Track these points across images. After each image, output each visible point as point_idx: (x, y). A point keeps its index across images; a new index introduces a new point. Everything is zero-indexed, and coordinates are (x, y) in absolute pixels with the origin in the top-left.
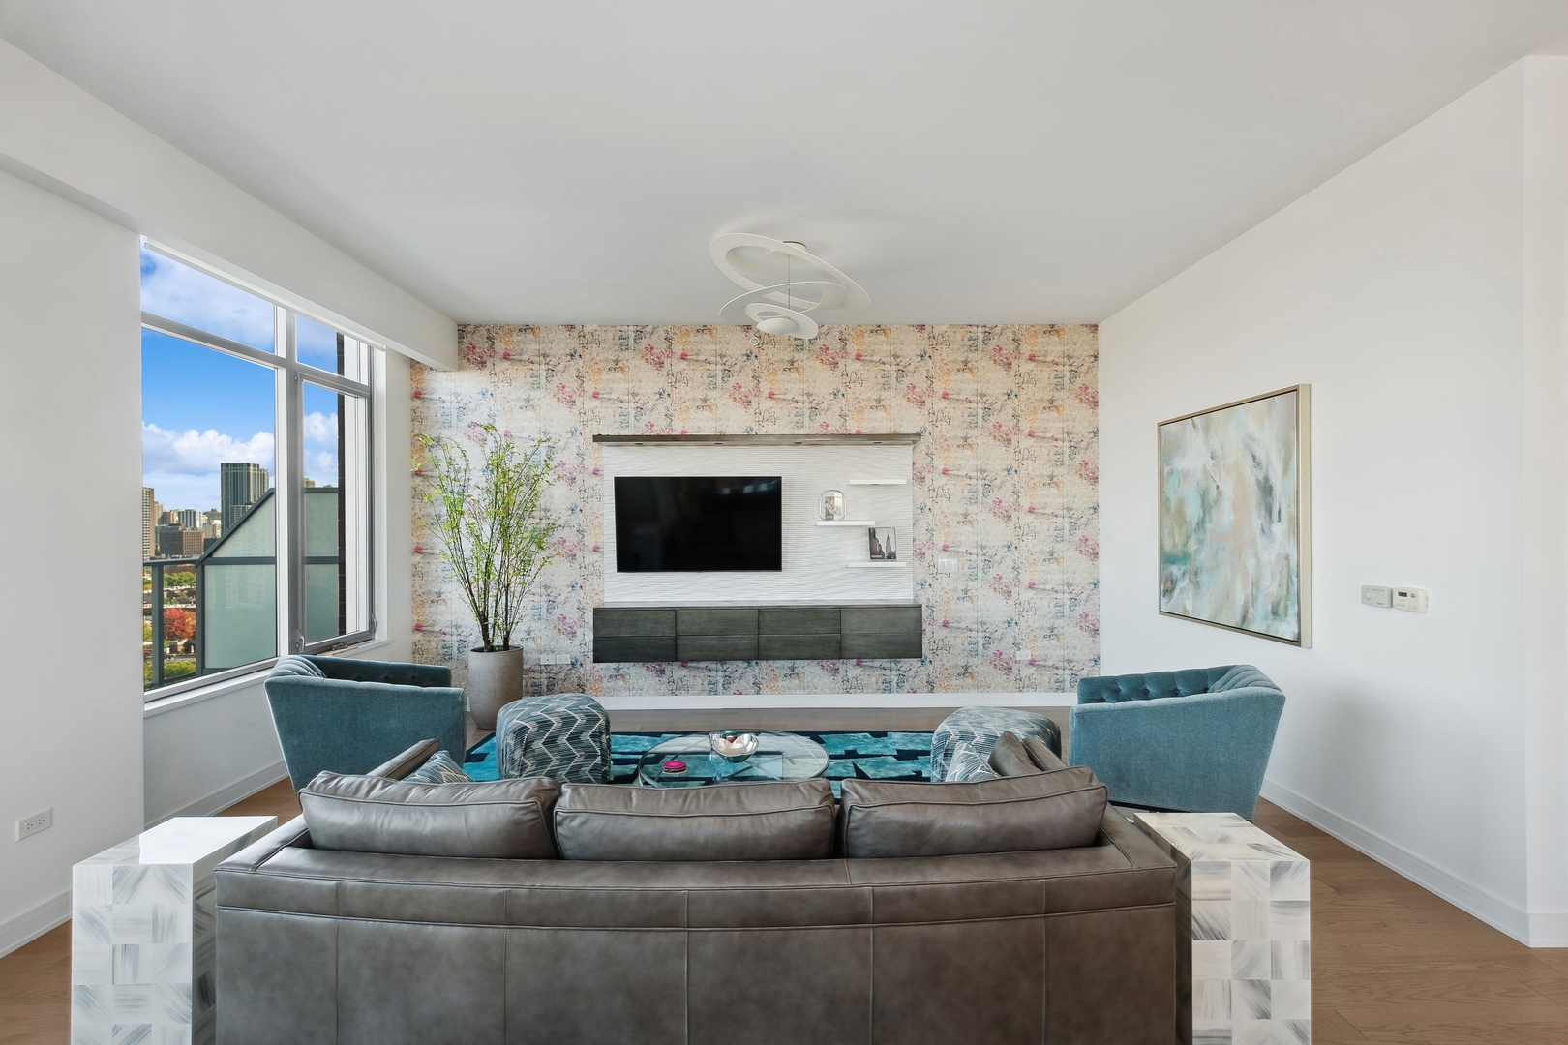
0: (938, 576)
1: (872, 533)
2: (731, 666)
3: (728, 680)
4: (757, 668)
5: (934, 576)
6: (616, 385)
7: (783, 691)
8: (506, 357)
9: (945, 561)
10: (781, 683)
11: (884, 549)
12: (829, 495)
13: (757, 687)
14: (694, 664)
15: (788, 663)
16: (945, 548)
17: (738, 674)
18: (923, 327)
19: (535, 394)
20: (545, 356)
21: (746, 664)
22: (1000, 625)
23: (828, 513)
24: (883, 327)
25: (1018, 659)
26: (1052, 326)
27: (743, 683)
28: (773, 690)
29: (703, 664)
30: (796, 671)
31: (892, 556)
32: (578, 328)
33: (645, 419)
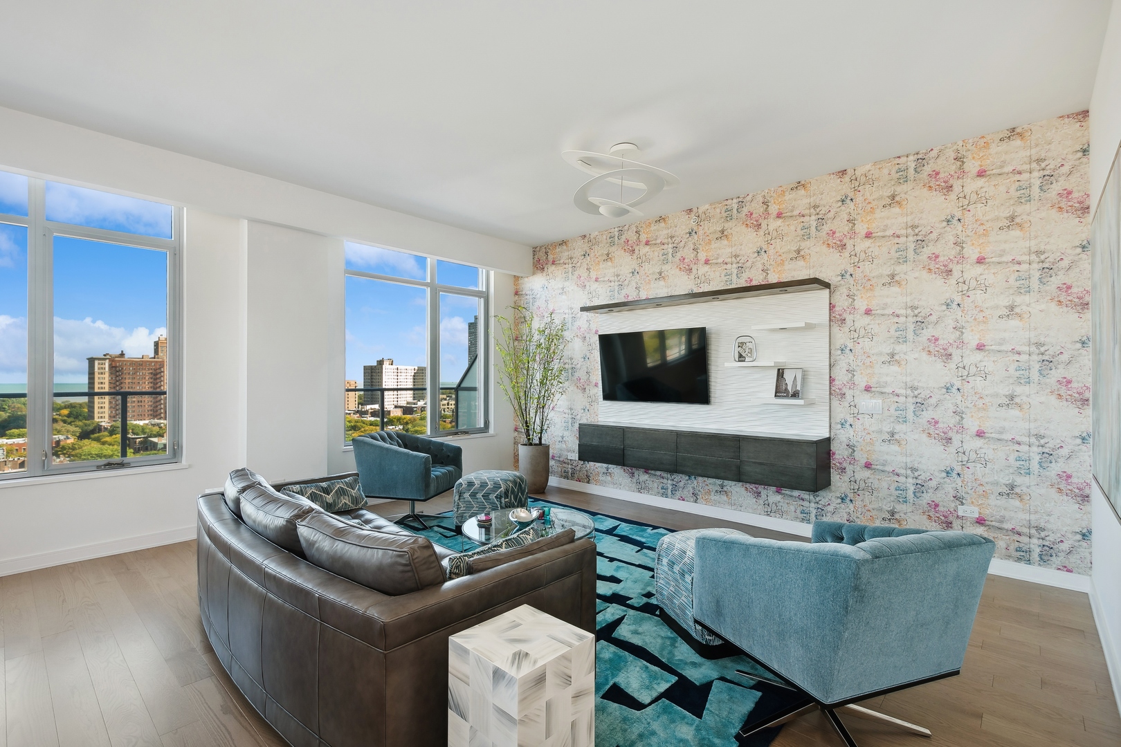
0: (859, 416)
1: (780, 374)
2: (677, 477)
3: (675, 488)
4: (695, 482)
5: (856, 416)
6: (608, 270)
7: (715, 504)
8: (553, 263)
9: (868, 403)
10: (713, 497)
11: (789, 388)
12: (741, 340)
13: (695, 497)
14: (652, 472)
15: (719, 482)
16: (868, 389)
17: (681, 484)
18: (844, 172)
19: (567, 284)
20: (571, 258)
21: (687, 478)
22: (937, 474)
23: (740, 356)
24: (803, 182)
25: (960, 514)
26: (1013, 130)
27: (685, 492)
28: (707, 501)
29: (658, 473)
30: (725, 489)
31: (795, 395)
32: (588, 236)
33: (624, 292)
